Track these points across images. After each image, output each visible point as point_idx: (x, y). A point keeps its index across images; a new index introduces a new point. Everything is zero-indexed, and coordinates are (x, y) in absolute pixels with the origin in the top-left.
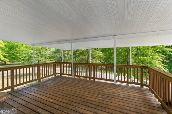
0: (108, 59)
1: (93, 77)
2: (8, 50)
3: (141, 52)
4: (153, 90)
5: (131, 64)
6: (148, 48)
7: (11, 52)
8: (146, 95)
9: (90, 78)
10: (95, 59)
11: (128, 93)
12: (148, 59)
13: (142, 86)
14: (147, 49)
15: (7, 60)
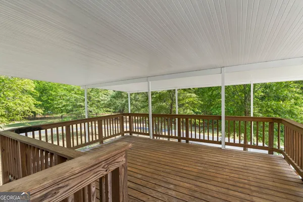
0: (208, 107)
1: (185, 136)
2: (39, 95)
3: (272, 92)
4: (289, 157)
5: (252, 116)
6: (287, 85)
7: (42, 98)
8: (277, 165)
9: (180, 138)
10: (184, 108)
11: (246, 162)
12: (286, 105)
13: (271, 152)
14: (285, 86)
15: (40, 111)
